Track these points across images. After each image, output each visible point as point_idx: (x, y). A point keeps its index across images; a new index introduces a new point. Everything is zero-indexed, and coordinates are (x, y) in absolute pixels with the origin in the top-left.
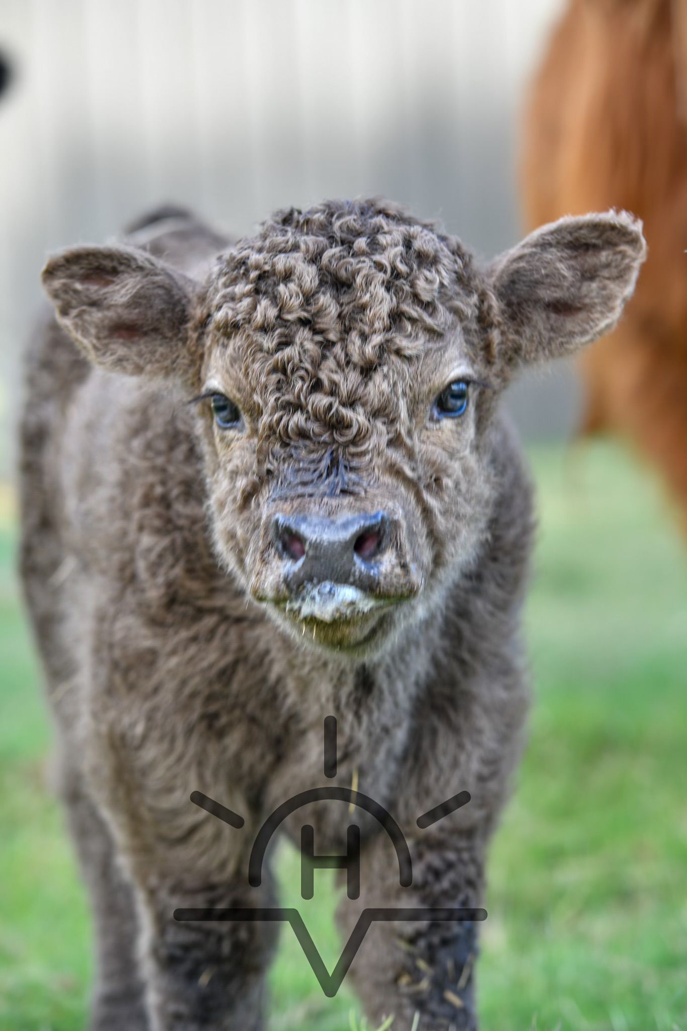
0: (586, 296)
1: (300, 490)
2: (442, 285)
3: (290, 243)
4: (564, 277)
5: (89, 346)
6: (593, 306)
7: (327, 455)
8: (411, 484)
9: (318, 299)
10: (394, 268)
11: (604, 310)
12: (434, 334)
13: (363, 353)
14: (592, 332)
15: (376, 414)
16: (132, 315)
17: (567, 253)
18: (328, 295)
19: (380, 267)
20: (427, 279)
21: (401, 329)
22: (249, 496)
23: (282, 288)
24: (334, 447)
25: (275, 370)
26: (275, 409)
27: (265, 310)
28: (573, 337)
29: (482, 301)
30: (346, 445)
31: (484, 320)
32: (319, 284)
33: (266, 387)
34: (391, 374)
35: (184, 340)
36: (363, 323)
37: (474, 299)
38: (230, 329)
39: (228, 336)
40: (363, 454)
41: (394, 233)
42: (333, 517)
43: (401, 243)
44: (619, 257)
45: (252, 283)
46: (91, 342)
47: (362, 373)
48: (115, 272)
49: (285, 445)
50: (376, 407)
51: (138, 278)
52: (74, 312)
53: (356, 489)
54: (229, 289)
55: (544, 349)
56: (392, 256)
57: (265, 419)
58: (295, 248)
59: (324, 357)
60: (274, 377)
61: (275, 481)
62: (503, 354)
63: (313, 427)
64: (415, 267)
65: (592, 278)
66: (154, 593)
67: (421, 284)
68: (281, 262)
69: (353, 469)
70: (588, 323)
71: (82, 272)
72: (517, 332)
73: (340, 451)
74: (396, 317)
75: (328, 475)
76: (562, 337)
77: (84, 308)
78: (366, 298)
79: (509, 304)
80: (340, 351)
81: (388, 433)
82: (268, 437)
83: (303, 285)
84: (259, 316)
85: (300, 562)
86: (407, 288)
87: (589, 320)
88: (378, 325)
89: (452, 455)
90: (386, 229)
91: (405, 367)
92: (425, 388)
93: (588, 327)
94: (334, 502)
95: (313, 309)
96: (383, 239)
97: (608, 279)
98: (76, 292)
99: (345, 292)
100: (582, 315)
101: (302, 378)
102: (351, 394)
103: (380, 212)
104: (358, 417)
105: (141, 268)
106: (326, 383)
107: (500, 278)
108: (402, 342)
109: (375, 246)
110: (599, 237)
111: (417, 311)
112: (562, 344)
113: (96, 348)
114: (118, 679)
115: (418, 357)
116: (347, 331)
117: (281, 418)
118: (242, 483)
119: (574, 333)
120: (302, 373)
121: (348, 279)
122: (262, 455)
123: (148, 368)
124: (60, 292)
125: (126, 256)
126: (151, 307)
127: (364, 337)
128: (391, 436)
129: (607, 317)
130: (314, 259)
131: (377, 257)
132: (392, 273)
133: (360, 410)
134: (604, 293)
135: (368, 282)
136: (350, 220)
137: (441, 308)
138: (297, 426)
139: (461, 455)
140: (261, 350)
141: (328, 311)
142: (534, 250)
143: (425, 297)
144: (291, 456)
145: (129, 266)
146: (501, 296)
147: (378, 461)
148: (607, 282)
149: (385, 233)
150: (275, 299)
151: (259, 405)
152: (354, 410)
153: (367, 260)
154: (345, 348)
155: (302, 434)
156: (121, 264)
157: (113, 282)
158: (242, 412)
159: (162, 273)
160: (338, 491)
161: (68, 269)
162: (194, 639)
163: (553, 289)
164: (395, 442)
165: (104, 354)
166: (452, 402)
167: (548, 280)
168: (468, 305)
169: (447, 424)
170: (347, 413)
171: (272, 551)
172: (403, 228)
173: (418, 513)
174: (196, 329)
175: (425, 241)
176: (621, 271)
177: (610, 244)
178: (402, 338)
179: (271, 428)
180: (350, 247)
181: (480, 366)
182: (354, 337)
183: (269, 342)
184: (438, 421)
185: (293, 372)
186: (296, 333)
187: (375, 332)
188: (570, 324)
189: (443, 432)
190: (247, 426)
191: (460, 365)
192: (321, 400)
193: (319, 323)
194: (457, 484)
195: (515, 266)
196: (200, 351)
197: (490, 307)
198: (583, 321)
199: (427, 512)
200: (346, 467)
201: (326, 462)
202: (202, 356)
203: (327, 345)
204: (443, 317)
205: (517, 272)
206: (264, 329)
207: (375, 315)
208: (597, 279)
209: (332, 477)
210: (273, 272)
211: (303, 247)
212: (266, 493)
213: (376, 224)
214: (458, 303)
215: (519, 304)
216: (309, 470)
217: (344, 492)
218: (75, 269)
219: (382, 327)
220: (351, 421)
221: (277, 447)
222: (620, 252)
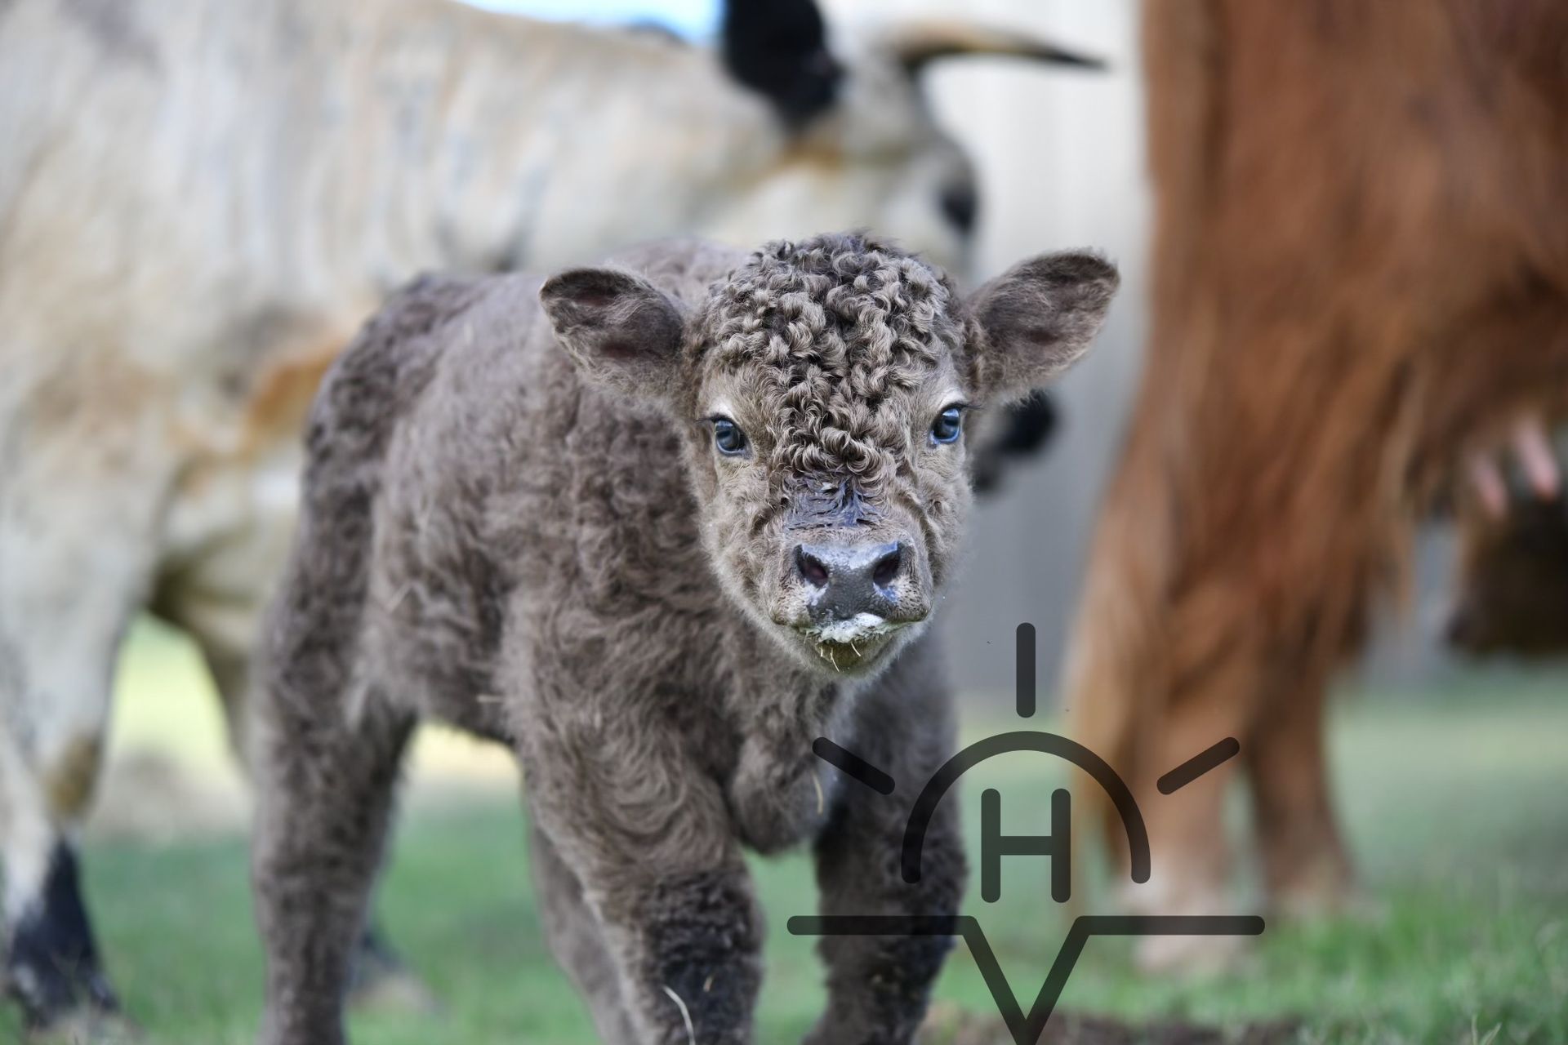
0: (1063, 326)
1: (819, 520)
2: (936, 315)
3: (793, 280)
4: (1045, 306)
5: (586, 364)
6: (1070, 335)
7: (842, 485)
8: (917, 511)
9: (827, 338)
10: (894, 303)
11: (1080, 340)
12: (931, 363)
13: (869, 386)
14: (1069, 360)
15: (885, 444)
16: (629, 335)
17: (1048, 283)
18: (836, 334)
19: (880, 303)
20: (923, 311)
21: (901, 360)
22: (759, 523)
23: (791, 326)
24: (848, 477)
25: (788, 404)
26: (789, 441)
27: (777, 346)
28: (1051, 365)
29: (968, 329)
30: (858, 476)
31: (970, 348)
32: (827, 323)
33: (780, 419)
34: (896, 405)
35: (679, 362)
36: (866, 357)
37: (962, 327)
38: (738, 359)
39: (736, 365)
40: (875, 484)
41: (891, 269)
42: (853, 548)
43: (898, 279)
44: (1096, 289)
45: (760, 318)
46: (588, 359)
47: (868, 405)
48: (612, 293)
49: (797, 475)
50: (885, 438)
51: (636, 299)
52: (569, 330)
53: (873, 519)
54: (734, 320)
55: (1023, 376)
56: (891, 291)
57: (779, 450)
58: (798, 286)
59: (833, 393)
60: (787, 411)
61: (790, 510)
62: (987, 378)
63: (826, 457)
64: (911, 299)
65: (1069, 309)
66: (598, 584)
67: (918, 316)
68: (789, 301)
69: (867, 499)
70: (1066, 353)
71: (577, 291)
72: (998, 357)
73: (853, 481)
74: (898, 349)
75: (844, 505)
76: (1041, 365)
77: (578, 326)
78: (868, 334)
79: (991, 332)
80: (846, 386)
81: (896, 461)
82: (782, 467)
83: (811, 323)
84: (773, 351)
85: (823, 591)
86: (905, 321)
87: (1065, 349)
88: (882, 358)
89: (946, 477)
90: (882, 264)
91: (905, 396)
92: (922, 415)
93: (1065, 356)
94: (853, 531)
95: (822, 347)
96: (881, 275)
97: (1085, 310)
98: (571, 310)
99: (848, 329)
100: (1058, 345)
101: (814, 412)
102: (861, 426)
103: (872, 247)
104: (867, 447)
105: (638, 290)
106: (836, 416)
107: (982, 306)
108: (902, 373)
109: (874, 283)
110: (1077, 270)
111: (916, 343)
112: (1040, 371)
113: (591, 364)
114: (566, 676)
115: (916, 387)
116: (851, 366)
117: (795, 450)
118: (752, 510)
119: (1052, 361)
120: (814, 407)
121: (851, 317)
122: (776, 484)
123: (642, 386)
124: (557, 310)
125: (623, 277)
126: (648, 327)
127: (868, 371)
128: (899, 464)
129: (1084, 347)
130: (819, 297)
131: (877, 294)
132: (893, 307)
133: (870, 441)
134: (1081, 323)
135: (871, 320)
136: (849, 256)
137: (935, 337)
138: (811, 457)
139: (955, 478)
140: (775, 383)
141: (837, 349)
142: (1016, 279)
143: (922, 329)
144: (806, 486)
145: (626, 287)
146: (984, 323)
147: (889, 491)
148: (1084, 313)
149: (881, 269)
150: (785, 336)
151: (771, 436)
152: (864, 442)
153: (868, 297)
154: (850, 383)
155: (816, 464)
156: (619, 285)
157: (611, 302)
158: (750, 440)
159: (658, 295)
160: (855, 521)
161: (565, 287)
162: (637, 627)
163: (1033, 317)
164: (903, 470)
165: (599, 370)
166: (947, 428)
167: (1030, 309)
168: (957, 333)
169: (943, 448)
170: (859, 445)
171: (794, 577)
172: (895, 262)
173: (922, 538)
174: (692, 354)
175: (919, 274)
176: (1097, 303)
177: (1088, 277)
178: (903, 370)
179: (786, 459)
180: (851, 286)
181: (966, 391)
182: (858, 370)
183: (784, 377)
184: (934, 446)
185: (806, 406)
186: (806, 369)
187: (878, 365)
188: (1048, 353)
189: (939, 456)
190: (755, 453)
191: (951, 391)
192: (833, 434)
193: (828, 361)
194: (952, 506)
195: (998, 294)
196: (696, 376)
197: (975, 334)
198: (1061, 350)
199: (929, 536)
200: (859, 497)
201: (841, 494)
202: (698, 382)
203: (835, 380)
204: (936, 347)
205: (999, 300)
206: (777, 363)
207: (877, 349)
208: (1074, 310)
209: (847, 507)
210: (781, 311)
211: (807, 285)
212: (779, 523)
213: (871, 261)
214: (948, 332)
215: (1001, 332)
216: (825, 500)
217: (860, 521)
218: (571, 288)
219: (885, 360)
220: (864, 453)
221: (790, 477)
222: (1097, 285)
